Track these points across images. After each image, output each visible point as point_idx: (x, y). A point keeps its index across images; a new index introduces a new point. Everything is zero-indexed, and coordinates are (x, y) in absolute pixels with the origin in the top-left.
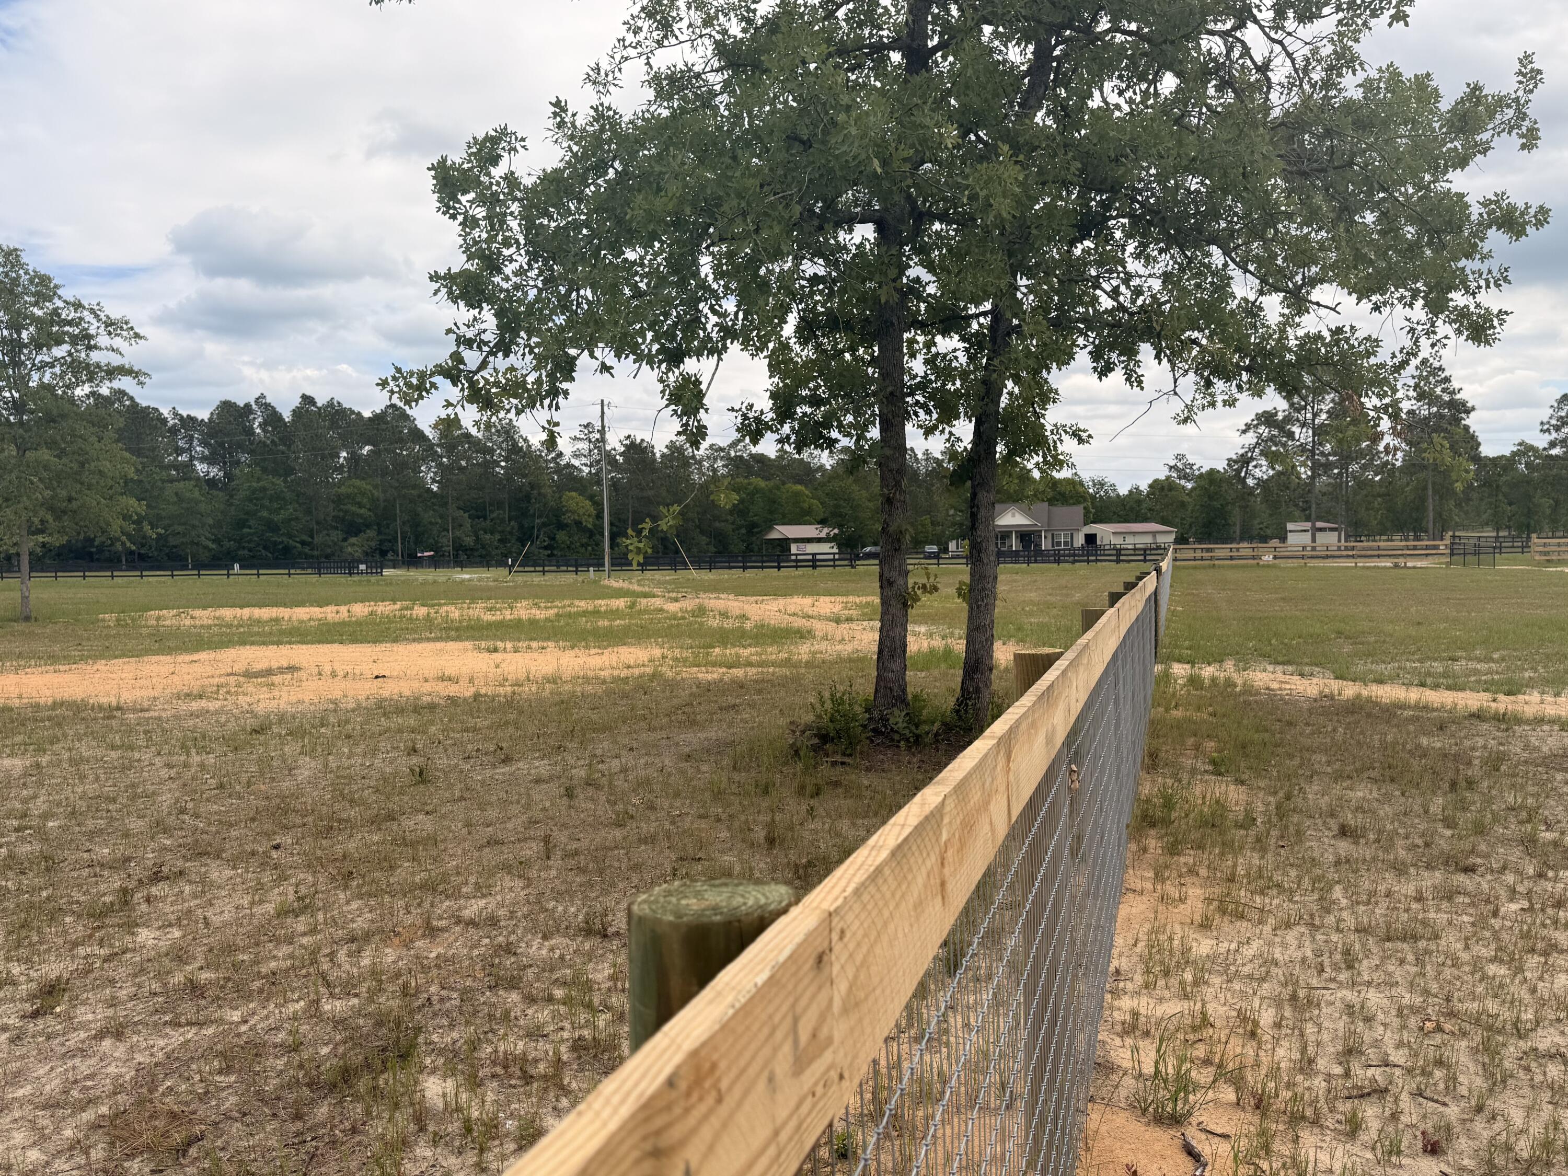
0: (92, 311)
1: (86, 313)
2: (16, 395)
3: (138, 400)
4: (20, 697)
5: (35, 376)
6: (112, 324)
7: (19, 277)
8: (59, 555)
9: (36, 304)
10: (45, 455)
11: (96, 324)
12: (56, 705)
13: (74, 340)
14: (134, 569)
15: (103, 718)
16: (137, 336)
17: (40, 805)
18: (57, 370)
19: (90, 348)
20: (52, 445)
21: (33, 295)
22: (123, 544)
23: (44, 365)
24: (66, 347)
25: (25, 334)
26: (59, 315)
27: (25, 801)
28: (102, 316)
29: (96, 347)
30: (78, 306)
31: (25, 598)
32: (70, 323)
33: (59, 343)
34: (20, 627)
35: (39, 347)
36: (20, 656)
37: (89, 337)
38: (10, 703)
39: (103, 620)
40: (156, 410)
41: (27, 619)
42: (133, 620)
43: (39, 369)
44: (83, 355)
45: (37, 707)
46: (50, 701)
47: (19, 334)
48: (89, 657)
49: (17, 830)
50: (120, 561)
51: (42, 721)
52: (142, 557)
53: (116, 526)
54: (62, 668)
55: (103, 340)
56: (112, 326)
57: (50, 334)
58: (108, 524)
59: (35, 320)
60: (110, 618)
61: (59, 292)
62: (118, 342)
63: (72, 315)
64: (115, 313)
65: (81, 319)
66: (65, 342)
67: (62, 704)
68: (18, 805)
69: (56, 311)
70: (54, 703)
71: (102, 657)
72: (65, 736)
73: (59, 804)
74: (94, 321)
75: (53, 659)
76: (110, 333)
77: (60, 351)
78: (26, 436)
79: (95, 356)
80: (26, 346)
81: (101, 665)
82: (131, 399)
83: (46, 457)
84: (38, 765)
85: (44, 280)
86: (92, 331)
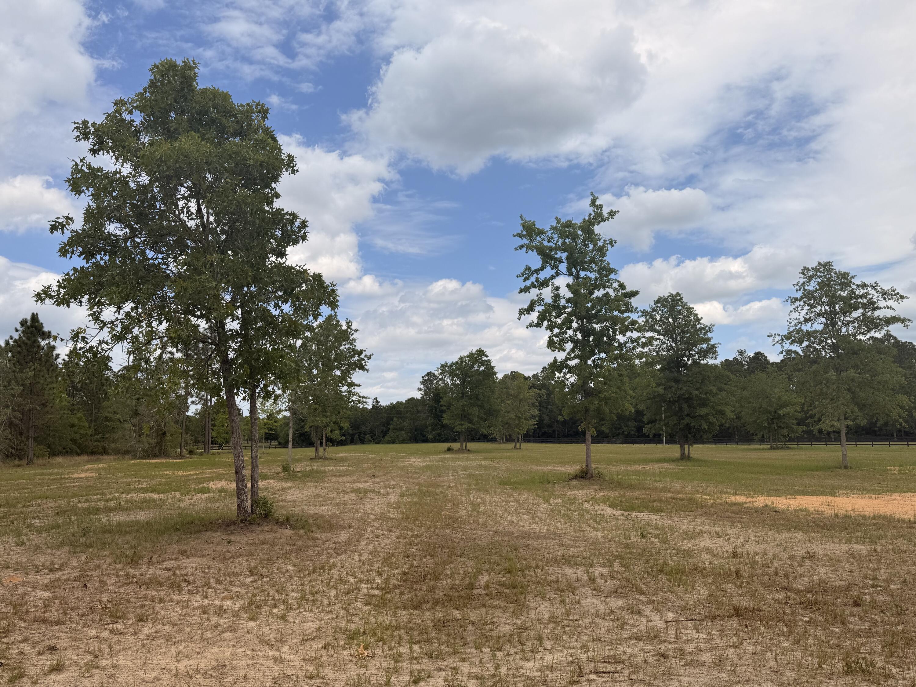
0: (873, 287)
1: (869, 289)
2: (834, 341)
3: (899, 339)
4: (853, 510)
5: (844, 330)
6: (886, 293)
7: (832, 276)
8: (856, 432)
9: (842, 290)
10: (852, 373)
11: (877, 295)
12: (874, 517)
13: (864, 306)
14: (902, 440)
15: (907, 528)
16: (902, 297)
17: (882, 574)
18: (856, 324)
19: (874, 309)
20: (856, 367)
21: (840, 285)
22: (901, 424)
23: (848, 324)
24: (860, 311)
25: (837, 307)
26: (854, 293)
27: (873, 570)
28: (878, 288)
29: (878, 308)
30: (864, 285)
31: (844, 455)
32: (861, 297)
33: (856, 309)
34: (843, 471)
35: (844, 314)
36: (847, 488)
37: (874, 303)
38: (849, 513)
39: (891, 470)
40: (911, 343)
41: (846, 467)
42: (909, 471)
43: (846, 325)
44: (870, 313)
45: (864, 517)
46: (872, 515)
47: (834, 307)
48: (887, 491)
49: (872, 586)
50: (892, 435)
51: (870, 525)
52: (907, 434)
53: (895, 413)
54: (874, 496)
55: (882, 303)
56: (886, 294)
57: (850, 305)
58: (891, 412)
59: (842, 298)
60: (895, 469)
61: (853, 280)
62: (890, 303)
63: (862, 292)
64: (886, 287)
65: (867, 294)
66: (859, 308)
67: (880, 516)
68: (869, 572)
69: (853, 292)
70: (874, 515)
71: (895, 492)
72: (886, 536)
73: (894, 575)
74: (874, 293)
75: (865, 491)
76: (885, 299)
77: (857, 314)
78: (841, 363)
79: (877, 313)
80: (838, 313)
81: (896, 496)
82: (895, 338)
83: (852, 374)
84: (875, 550)
85: (845, 275)
86: (875, 299)
